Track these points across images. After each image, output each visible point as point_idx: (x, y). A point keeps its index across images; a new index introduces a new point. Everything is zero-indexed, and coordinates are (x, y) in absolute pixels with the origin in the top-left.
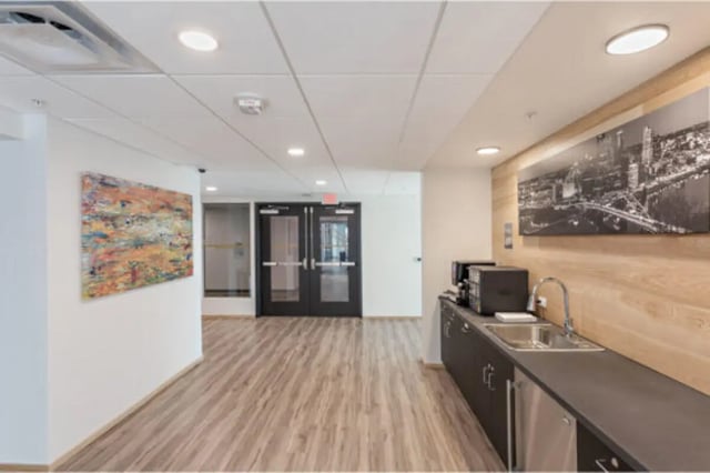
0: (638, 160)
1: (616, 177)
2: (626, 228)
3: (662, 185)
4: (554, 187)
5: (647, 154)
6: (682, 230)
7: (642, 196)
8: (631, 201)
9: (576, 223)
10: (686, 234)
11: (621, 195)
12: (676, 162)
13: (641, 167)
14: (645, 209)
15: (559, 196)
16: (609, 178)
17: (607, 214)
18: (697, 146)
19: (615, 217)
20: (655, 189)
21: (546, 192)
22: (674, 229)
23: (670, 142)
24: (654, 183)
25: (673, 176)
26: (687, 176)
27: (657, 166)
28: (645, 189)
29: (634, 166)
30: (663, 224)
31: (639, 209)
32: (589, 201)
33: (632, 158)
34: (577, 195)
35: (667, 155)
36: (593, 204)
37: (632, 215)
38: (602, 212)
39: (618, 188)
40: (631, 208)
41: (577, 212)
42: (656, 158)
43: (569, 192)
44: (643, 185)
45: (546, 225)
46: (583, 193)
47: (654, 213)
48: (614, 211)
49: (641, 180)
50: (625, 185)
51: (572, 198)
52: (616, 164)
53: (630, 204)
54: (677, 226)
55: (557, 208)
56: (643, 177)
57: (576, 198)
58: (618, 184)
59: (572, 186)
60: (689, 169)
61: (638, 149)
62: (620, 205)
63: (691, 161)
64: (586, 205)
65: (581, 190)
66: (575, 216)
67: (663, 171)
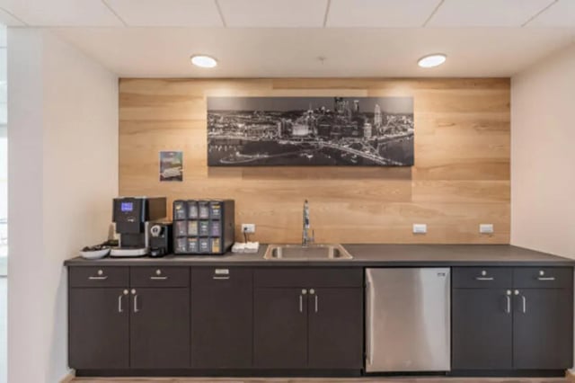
0: (371, 121)
1: (353, 129)
2: (361, 162)
3: (388, 139)
4: (279, 124)
5: (378, 120)
6: (400, 164)
7: (375, 144)
8: (367, 145)
9: (310, 157)
10: (402, 166)
11: (357, 141)
12: (396, 129)
13: (374, 127)
14: (377, 151)
15: (287, 133)
16: (347, 128)
17: (344, 152)
18: (408, 123)
19: (353, 155)
20: (383, 141)
21: (265, 127)
22: (396, 163)
23: (393, 117)
24: (382, 138)
25: (395, 135)
26: (403, 137)
27: (385, 128)
28: (376, 140)
29: (368, 125)
30: (389, 160)
31: (372, 151)
32: (325, 140)
33: (367, 120)
34: (312, 135)
35: (391, 124)
36: (331, 144)
37: (367, 154)
38: (340, 151)
39: (355, 136)
40: (366, 150)
41: (313, 147)
42: (384, 122)
43: (301, 131)
44: (375, 137)
45: (266, 156)
46: (319, 134)
47: (382, 153)
48: (351, 150)
49: (373, 135)
50: (361, 135)
51: (305, 136)
52: (353, 120)
53: (364, 147)
54: (398, 161)
55: (284, 142)
56: (375, 132)
57: (310, 137)
58: (355, 133)
59: (306, 127)
60: (404, 134)
61: (371, 116)
62: (358, 147)
63: (405, 130)
65: (316, 132)
66: (309, 150)
67: (388, 131)
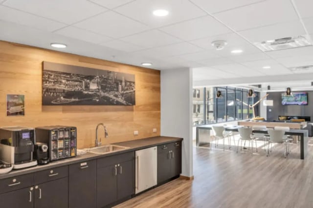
0: (121, 84)
1: (115, 87)
2: (118, 103)
3: (127, 93)
4: (84, 82)
5: (123, 84)
7: (122, 95)
10: (132, 105)
11: (116, 93)
12: (130, 88)
13: (122, 87)
14: (123, 98)
15: (87, 87)
16: (112, 87)
17: (111, 99)
18: (133, 86)
19: (115, 100)
20: (125, 94)
21: (77, 83)
22: (130, 104)
23: (128, 83)
24: (125, 92)
25: (129, 91)
27: (126, 88)
28: (123, 93)
29: (120, 86)
30: (127, 103)
31: (122, 98)
32: (104, 92)
34: (98, 89)
36: (106, 94)
37: (120, 100)
39: (115, 91)
41: (98, 96)
42: (126, 85)
43: (93, 87)
45: (77, 100)
46: (101, 89)
47: (125, 100)
48: (114, 98)
49: (122, 91)
50: (118, 91)
51: (95, 90)
52: (115, 83)
55: (86, 92)
56: (123, 90)
57: (97, 90)
58: (115, 89)
59: (96, 85)
60: (132, 91)
61: (121, 82)
62: (116, 96)
64: (103, 94)
65: (100, 88)
66: (97, 97)
67: (127, 89)
